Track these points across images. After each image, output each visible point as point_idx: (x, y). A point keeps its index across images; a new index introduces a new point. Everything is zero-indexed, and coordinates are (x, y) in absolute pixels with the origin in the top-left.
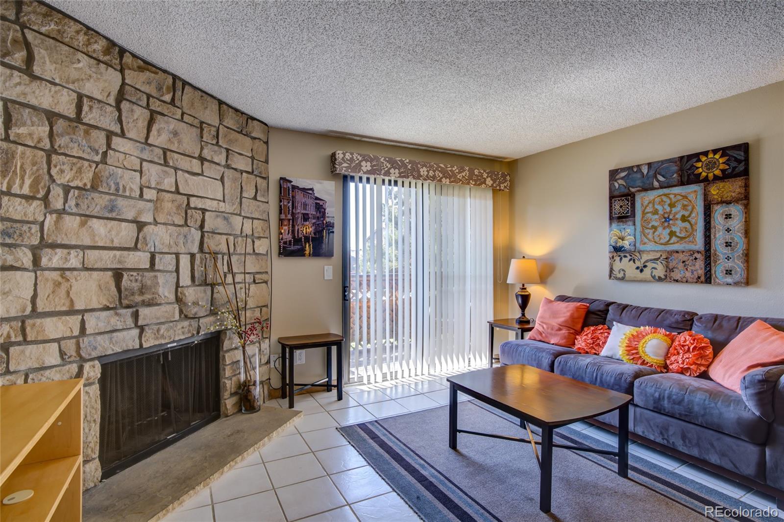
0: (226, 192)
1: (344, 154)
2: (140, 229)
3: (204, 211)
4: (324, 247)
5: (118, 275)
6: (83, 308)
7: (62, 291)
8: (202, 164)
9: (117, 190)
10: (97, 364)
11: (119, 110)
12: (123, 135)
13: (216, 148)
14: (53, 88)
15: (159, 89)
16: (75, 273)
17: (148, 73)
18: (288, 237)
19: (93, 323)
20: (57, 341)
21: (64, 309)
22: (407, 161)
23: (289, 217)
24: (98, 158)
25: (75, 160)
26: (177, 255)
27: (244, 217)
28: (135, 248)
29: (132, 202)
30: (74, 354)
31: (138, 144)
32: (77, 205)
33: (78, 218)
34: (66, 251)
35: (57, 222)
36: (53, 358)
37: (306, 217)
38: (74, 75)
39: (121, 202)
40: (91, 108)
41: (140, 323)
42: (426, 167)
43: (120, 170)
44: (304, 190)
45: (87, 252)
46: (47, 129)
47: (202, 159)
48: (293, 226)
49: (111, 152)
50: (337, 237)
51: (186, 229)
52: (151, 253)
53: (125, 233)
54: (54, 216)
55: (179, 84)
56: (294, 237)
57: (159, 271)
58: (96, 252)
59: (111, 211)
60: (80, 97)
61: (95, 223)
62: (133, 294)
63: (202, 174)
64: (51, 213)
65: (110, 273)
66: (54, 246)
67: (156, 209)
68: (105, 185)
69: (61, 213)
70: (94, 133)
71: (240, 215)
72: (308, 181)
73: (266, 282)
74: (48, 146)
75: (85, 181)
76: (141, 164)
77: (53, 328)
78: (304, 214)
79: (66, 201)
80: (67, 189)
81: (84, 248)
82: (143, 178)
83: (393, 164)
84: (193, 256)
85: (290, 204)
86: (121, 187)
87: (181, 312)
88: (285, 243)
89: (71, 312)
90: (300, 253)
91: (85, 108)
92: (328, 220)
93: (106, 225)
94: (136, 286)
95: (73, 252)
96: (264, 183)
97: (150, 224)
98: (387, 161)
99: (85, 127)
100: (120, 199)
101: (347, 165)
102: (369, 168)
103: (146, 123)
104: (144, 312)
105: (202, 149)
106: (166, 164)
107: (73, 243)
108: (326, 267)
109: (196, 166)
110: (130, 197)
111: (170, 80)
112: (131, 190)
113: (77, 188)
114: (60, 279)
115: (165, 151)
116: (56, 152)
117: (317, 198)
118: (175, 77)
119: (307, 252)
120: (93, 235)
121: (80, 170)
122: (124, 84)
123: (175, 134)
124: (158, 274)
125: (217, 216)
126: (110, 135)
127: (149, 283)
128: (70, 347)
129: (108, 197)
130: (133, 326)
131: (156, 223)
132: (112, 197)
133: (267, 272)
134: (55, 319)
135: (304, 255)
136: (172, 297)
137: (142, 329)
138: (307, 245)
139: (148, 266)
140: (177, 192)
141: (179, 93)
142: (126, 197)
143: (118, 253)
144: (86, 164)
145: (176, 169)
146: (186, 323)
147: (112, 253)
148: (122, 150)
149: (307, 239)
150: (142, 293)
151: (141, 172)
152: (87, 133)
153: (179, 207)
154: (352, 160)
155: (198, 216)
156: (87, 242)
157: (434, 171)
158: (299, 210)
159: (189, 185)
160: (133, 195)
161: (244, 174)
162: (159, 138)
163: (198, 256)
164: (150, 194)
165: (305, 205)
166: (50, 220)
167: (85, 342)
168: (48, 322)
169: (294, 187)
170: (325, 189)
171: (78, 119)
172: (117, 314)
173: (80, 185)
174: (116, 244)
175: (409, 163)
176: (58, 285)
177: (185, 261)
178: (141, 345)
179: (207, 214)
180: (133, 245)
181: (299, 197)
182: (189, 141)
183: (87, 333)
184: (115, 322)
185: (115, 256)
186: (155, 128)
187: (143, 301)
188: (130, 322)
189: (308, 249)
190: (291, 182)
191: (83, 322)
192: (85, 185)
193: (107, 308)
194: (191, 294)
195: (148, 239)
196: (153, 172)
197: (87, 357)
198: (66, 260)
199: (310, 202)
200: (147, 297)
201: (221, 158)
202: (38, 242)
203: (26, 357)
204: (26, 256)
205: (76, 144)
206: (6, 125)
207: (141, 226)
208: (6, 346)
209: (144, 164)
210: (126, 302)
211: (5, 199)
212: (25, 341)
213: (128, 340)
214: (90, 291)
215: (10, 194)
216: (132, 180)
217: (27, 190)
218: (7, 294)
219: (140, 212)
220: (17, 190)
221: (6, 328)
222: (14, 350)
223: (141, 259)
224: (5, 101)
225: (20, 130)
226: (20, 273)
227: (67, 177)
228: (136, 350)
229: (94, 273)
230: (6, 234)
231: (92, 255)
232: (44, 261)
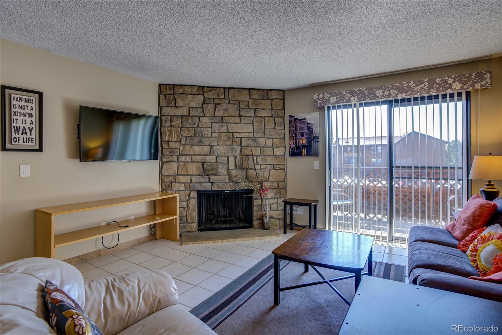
0: (255, 128)
1: (319, 96)
2: (211, 148)
3: (241, 138)
4: (313, 150)
5: (203, 164)
6: (191, 174)
7: (185, 169)
8: (240, 118)
9: (202, 135)
10: (196, 193)
11: (203, 108)
12: (204, 116)
13: (248, 110)
14: (182, 108)
15: (218, 95)
16: (189, 163)
17: (213, 91)
18: (293, 146)
19: (194, 179)
20: (184, 183)
21: (186, 174)
22: (365, 89)
23: (294, 135)
24: (195, 126)
25: (188, 128)
26: (228, 157)
27: (266, 138)
28: (210, 155)
29: (207, 139)
30: (188, 188)
31: (210, 118)
32: (189, 142)
33: (190, 146)
34: (186, 156)
35: (184, 148)
36: (182, 188)
37: (302, 135)
38: (187, 102)
40: (193, 110)
41: (211, 181)
42: (381, 89)
43: (203, 129)
44: (301, 120)
45: (193, 156)
46: (181, 121)
47: (240, 116)
48: (296, 140)
49: (200, 123)
50: (320, 144)
51: (232, 146)
52: (216, 156)
53: (206, 149)
54: (183, 146)
55: (227, 90)
56: (296, 146)
57: (219, 163)
59: (200, 142)
60: (190, 108)
61: (195, 147)
62: (209, 171)
63: (240, 123)
64: (182, 145)
65: (200, 163)
66: (183, 155)
67: (219, 140)
68: (198, 134)
69: (184, 145)
70: (194, 118)
71: (264, 137)
72: (303, 115)
73: (284, 169)
74: (181, 126)
75: (191, 134)
76: (212, 124)
77: (182, 179)
78: (301, 133)
79: (186, 141)
80: (186, 137)
81: (191, 155)
82: (213, 129)
83: (353, 93)
84: (236, 157)
85: (294, 128)
86: (203, 134)
87: (230, 179)
88: (292, 149)
89: (188, 175)
90: (299, 154)
91: (191, 111)
92: (314, 135)
93: (199, 147)
95: (188, 157)
96: (281, 120)
97: (216, 145)
98: (348, 93)
99: (191, 117)
100: (203, 138)
101: (320, 102)
102: (335, 100)
103: (214, 109)
104: (213, 178)
105: (240, 112)
106: (223, 122)
107: (188, 154)
108: (315, 162)
109: (237, 120)
110: (207, 137)
111: (222, 90)
112: (207, 134)
113: (189, 137)
114: (184, 165)
115: (222, 117)
116: (183, 127)
117: (308, 123)
118: (224, 88)
119: (303, 154)
120: (194, 151)
121: (190, 131)
122: (204, 98)
123: (226, 109)
124: (219, 164)
125: (248, 139)
126: (199, 117)
127: (215, 167)
128: (187, 185)
129: (199, 138)
130: (208, 182)
131: (218, 145)
132: (200, 138)
133: (284, 165)
134: (183, 177)
135: (301, 155)
136: (226, 173)
137: (212, 183)
138: (303, 150)
139: (215, 161)
140: (228, 132)
141: (227, 93)
142: (206, 137)
143: (203, 157)
144: (191, 129)
145: (227, 123)
146: (231, 184)
147: (200, 157)
148: (204, 121)
149: (303, 146)
150: (212, 170)
151: (212, 127)
152: (192, 119)
153: (229, 138)
154: (323, 98)
155: (238, 140)
156: (192, 153)
157: (389, 91)
158: (299, 131)
159: (234, 128)
160: (208, 136)
161: (266, 118)
162: (219, 113)
163: (238, 158)
164: (214, 135)
165: (302, 128)
166: (182, 147)
167: (191, 185)
168: (181, 177)
169: (296, 119)
170: (312, 118)
171: (189, 115)
172: (203, 177)
173: (190, 135)
174: (202, 153)
175: (366, 90)
176: (184, 166)
177: (232, 159)
178: (212, 189)
179: (243, 139)
180: (208, 153)
181: (299, 124)
182: (233, 110)
183: (192, 182)
184: (202, 180)
185: (202, 157)
186: (217, 110)
187: (212, 173)
188: (207, 180)
189: (304, 152)
190: (294, 117)
191: (191, 178)
192: (191, 135)
193: (199, 175)
194: (234, 172)
195: (214, 151)
196: (216, 126)
197: (192, 190)
198: (186, 159)
199: (305, 126)
200: (214, 172)
201: (252, 113)
202: (178, 154)
203: (176, 186)
204: (175, 158)
205: (188, 123)
206: (171, 123)
207: (212, 146)
208: (171, 183)
209: (213, 124)
210: (206, 173)
211: (170, 143)
212: (175, 182)
213: (207, 186)
214: (193, 169)
215: (172, 141)
216: (208, 131)
217: (176, 140)
218: (171, 168)
219: (211, 142)
220: (173, 140)
221: (171, 178)
222: (173, 184)
223: (212, 159)
224: (170, 116)
225: (173, 123)
226: (174, 163)
227: (186, 134)
228: (210, 191)
229: (195, 163)
230: (170, 152)
231: (194, 157)
232: (179, 159)
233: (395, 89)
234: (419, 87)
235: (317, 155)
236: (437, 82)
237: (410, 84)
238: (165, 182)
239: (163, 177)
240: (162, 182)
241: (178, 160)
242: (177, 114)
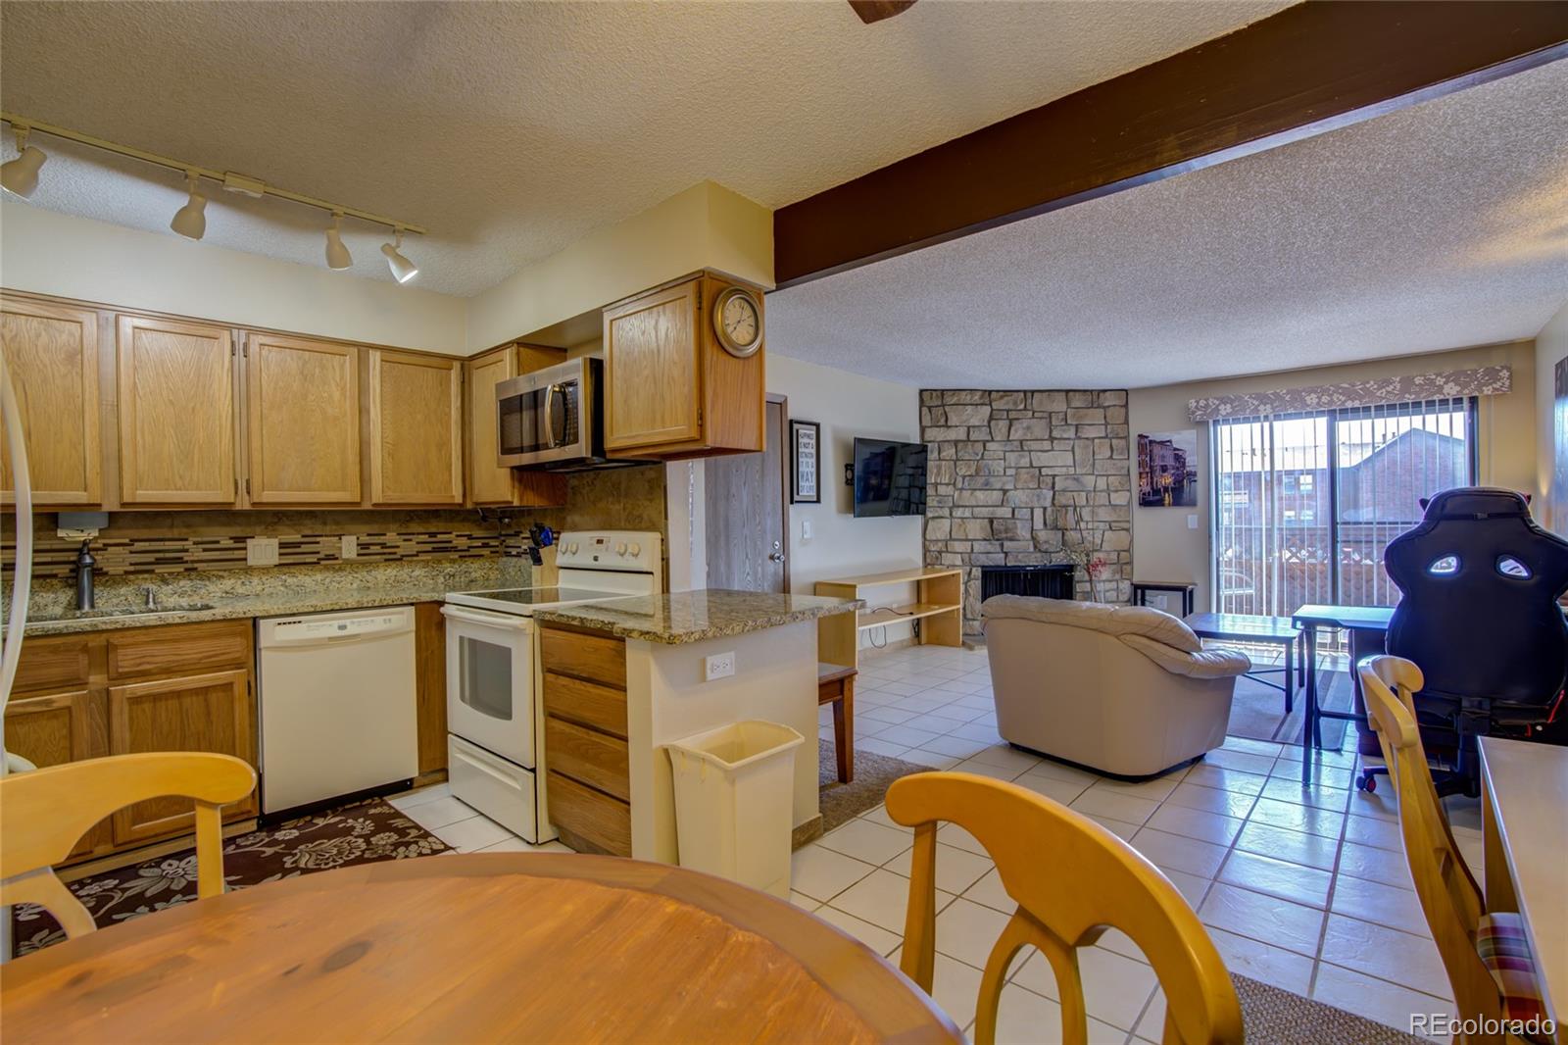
0: (1076, 458)
1: (1198, 402)
2: (1004, 494)
3: (1054, 476)
4: (1185, 496)
5: (991, 521)
6: (972, 538)
7: (962, 529)
8: (1052, 442)
9: (990, 472)
10: (980, 569)
11: (989, 427)
12: (993, 440)
13: (1065, 427)
14: (956, 429)
15: (1015, 403)
16: (968, 520)
17: (1006, 398)
18: (1148, 489)
19: (977, 547)
20: (961, 553)
21: (964, 538)
22: (1284, 391)
23: (1147, 470)
24: (978, 458)
25: (966, 462)
26: (1032, 509)
27: (1097, 476)
28: (1002, 505)
29: (998, 478)
30: (968, 562)
31: (1002, 442)
32: (969, 484)
33: (970, 491)
34: (963, 509)
35: (960, 495)
36: (959, 562)
37: (1164, 469)
38: (964, 418)
39: (992, 480)
40: (973, 431)
41: (1004, 550)
42: (1315, 392)
43: (990, 462)
44: (1162, 443)
45: (975, 509)
46: (954, 450)
47: (1052, 439)
48: (1152, 478)
49: (986, 452)
50: (1200, 486)
51: (1038, 491)
52: (1012, 508)
53: (996, 496)
54: (959, 491)
55: (1029, 395)
56: (1152, 488)
57: (1018, 519)
58: (978, 509)
59: (987, 485)
60: (969, 428)
61: (978, 494)
62: (1000, 533)
63: (1052, 450)
64: (957, 490)
65: (987, 520)
66: (959, 506)
67: (1016, 479)
68: (982, 471)
69: (962, 489)
70: (977, 444)
71: (1093, 474)
72: (1168, 434)
73: (1127, 530)
74: (954, 457)
75: (973, 471)
76: (1005, 454)
77: (958, 546)
78: (1162, 466)
79: (963, 483)
80: (964, 477)
81: (973, 507)
82: (1006, 462)
83: (1263, 399)
84: (1045, 509)
85: (1148, 459)
86: (992, 471)
87: (1035, 547)
88: (1144, 494)
89: (967, 540)
90: (1160, 503)
91: (971, 433)
92: (1188, 469)
93: (984, 493)
94: (1002, 528)
95: (967, 509)
96: (1123, 442)
97: (1011, 489)
98: (1254, 399)
99: (971, 443)
100: (991, 478)
101: (1200, 412)
102: (1229, 410)
103: (1007, 428)
104: (1007, 544)
105: (1051, 432)
106: (1022, 450)
107: (967, 504)
108: (1190, 517)
109: (1047, 445)
110: (998, 476)
111: (1022, 394)
112: (998, 471)
113: (969, 476)
114: (961, 523)
115: (1021, 442)
116: (959, 460)
117: (1175, 449)
118: (1025, 392)
119: (1167, 502)
120: (976, 499)
121: (969, 467)
122: (992, 410)
123: (1028, 428)
124: (1017, 521)
125: (1067, 479)
126: (985, 443)
127: (1011, 526)
128: (966, 556)
129: (984, 478)
130: (1001, 551)
131: (1016, 489)
132: (987, 477)
133: (1128, 522)
134: (959, 542)
135: (1163, 505)
136: (1028, 536)
137: (1006, 553)
138: (1167, 495)
139: (1010, 516)
140: (1032, 466)
141: (1029, 401)
142: (996, 476)
143: (991, 509)
144: (972, 462)
145: (1030, 451)
146: (1039, 555)
147: (987, 509)
148: (992, 449)
149: (1166, 489)
150: (1006, 533)
151: (1005, 459)
152: (973, 446)
153: (1033, 476)
154: (1207, 406)
155: (1049, 480)
156: (974, 503)
157: (1331, 395)
158: (1158, 462)
159: (1041, 459)
160: (999, 474)
161: (1096, 441)
162: (1016, 435)
163: (1049, 510)
164: (1009, 472)
165: (1163, 457)
166: (957, 493)
167: (973, 556)
168: (956, 543)
169: (1151, 442)
170: (1184, 439)
171: (969, 440)
172: (991, 544)
173: (969, 473)
174: (990, 503)
175: (1287, 393)
176: (961, 525)
177: (1038, 513)
178: (1005, 564)
179: (1057, 478)
180: (999, 503)
181: (1157, 450)
182: (1039, 429)
183: (974, 552)
184: (989, 548)
185: (989, 510)
186: (1013, 429)
187: (1007, 537)
188: (999, 549)
189: (1168, 498)
190: (1147, 437)
191: (972, 545)
192: (972, 473)
193: (985, 540)
194: (1043, 535)
195: (1009, 499)
196: (1012, 458)
197: (974, 564)
198: (964, 513)
199: (1169, 454)
200: (1009, 535)
201: (1071, 433)
202: (951, 504)
203: (947, 559)
204: (946, 512)
205: (966, 453)
206: (939, 454)
207: (1005, 492)
208: (940, 552)
209: (1007, 454)
210: (996, 537)
211: (939, 487)
212: (947, 552)
213: (998, 559)
214: (976, 529)
215: (941, 484)
216: (999, 465)
217: (947, 481)
218: (939, 529)
219: (1004, 484)
220: (943, 482)
221: (940, 544)
222: (943, 554)
223: (1005, 512)
224: (939, 442)
225: (943, 454)
226: (944, 520)
227: (963, 470)
228: (1002, 567)
229: (978, 520)
230: (939, 502)
231: (977, 510)
232: (954, 514)
233: (1341, 394)
234: (1384, 390)
235: (1193, 503)
236: (1417, 383)
237: (1368, 386)
238: (930, 551)
239: (927, 543)
240: (926, 551)
241: (951, 514)
242: (949, 439)
